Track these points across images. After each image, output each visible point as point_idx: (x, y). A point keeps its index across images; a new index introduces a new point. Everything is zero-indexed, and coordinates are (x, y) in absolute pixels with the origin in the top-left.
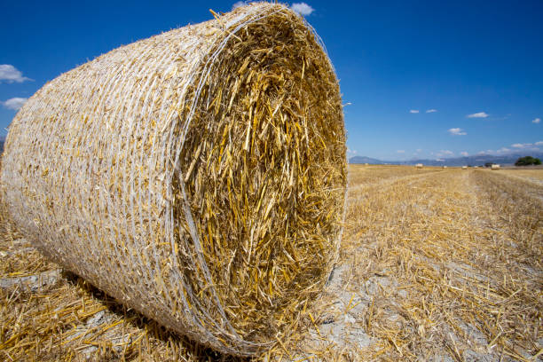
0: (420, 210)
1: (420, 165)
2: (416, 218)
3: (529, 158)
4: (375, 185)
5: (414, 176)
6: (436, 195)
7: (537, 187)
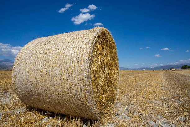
0: (144, 86)
1: (144, 70)
2: (142, 88)
3: (186, 66)
4: (127, 78)
5: (142, 74)
6: (150, 80)
7: (188, 77)
